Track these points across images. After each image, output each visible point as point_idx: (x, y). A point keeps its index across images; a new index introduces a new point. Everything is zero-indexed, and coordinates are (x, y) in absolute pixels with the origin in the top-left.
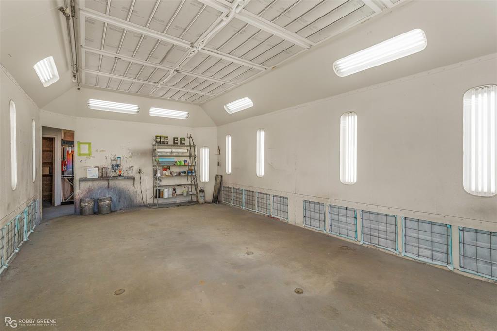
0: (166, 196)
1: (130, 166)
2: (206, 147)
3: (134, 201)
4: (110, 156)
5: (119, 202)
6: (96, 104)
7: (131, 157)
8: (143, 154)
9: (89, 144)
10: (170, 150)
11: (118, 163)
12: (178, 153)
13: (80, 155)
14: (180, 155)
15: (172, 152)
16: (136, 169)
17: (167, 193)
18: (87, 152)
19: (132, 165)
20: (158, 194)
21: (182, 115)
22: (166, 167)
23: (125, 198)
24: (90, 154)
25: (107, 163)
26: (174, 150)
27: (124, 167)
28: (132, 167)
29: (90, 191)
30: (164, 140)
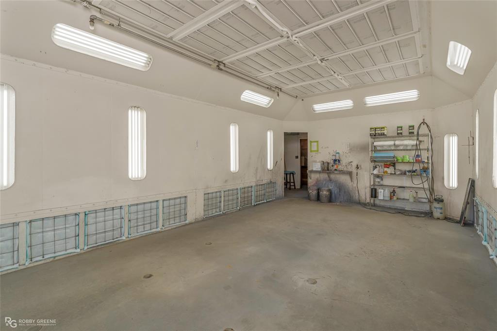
0: (381, 197)
1: (350, 161)
2: (452, 133)
3: (353, 197)
4: (332, 152)
5: (340, 195)
6: (319, 108)
7: (350, 152)
8: (363, 148)
9: (317, 142)
10: (392, 143)
11: (337, 158)
12: (407, 146)
13: (311, 151)
14: (409, 148)
15: (395, 144)
16: (354, 164)
17: (382, 194)
18: (316, 149)
19: (352, 161)
20: (374, 194)
21: (411, 95)
22: (388, 163)
23: (345, 192)
24: (318, 151)
25: (329, 158)
26: (397, 143)
27: (344, 161)
28: (352, 162)
29: (318, 181)
30: (379, 132)
